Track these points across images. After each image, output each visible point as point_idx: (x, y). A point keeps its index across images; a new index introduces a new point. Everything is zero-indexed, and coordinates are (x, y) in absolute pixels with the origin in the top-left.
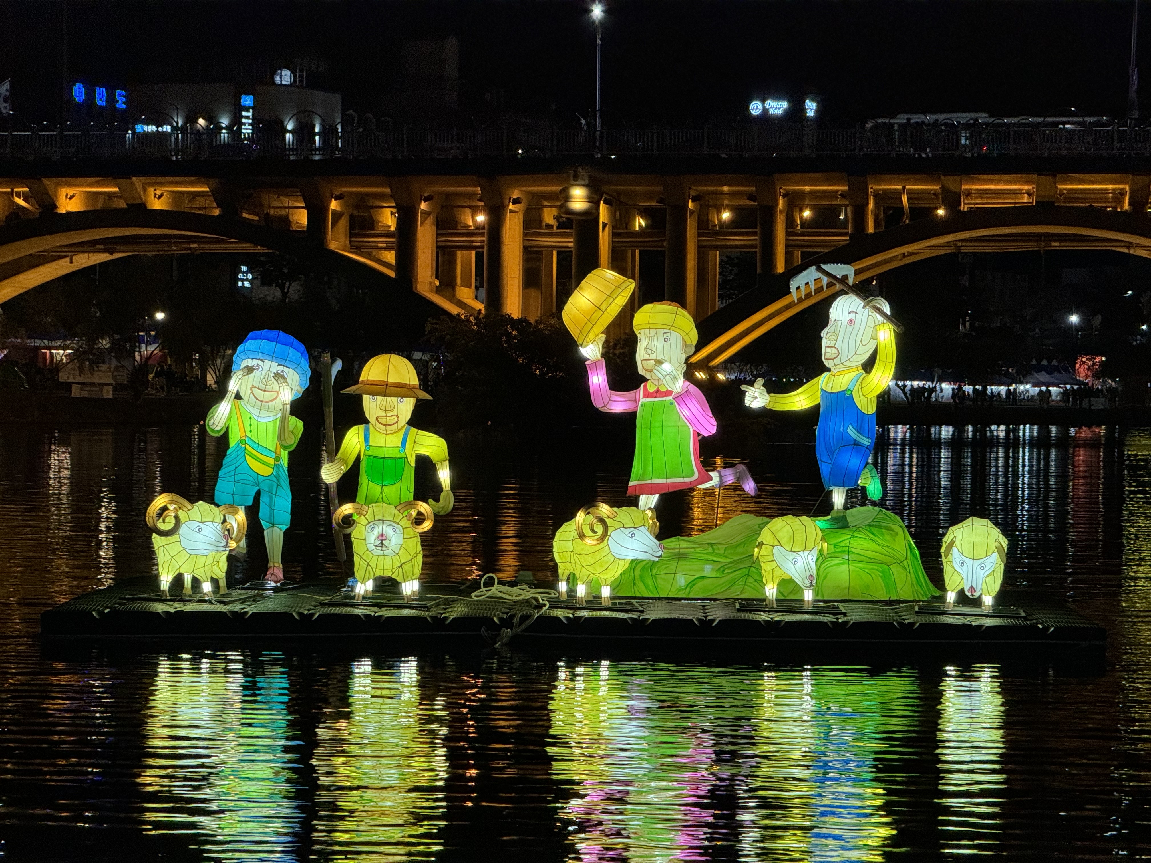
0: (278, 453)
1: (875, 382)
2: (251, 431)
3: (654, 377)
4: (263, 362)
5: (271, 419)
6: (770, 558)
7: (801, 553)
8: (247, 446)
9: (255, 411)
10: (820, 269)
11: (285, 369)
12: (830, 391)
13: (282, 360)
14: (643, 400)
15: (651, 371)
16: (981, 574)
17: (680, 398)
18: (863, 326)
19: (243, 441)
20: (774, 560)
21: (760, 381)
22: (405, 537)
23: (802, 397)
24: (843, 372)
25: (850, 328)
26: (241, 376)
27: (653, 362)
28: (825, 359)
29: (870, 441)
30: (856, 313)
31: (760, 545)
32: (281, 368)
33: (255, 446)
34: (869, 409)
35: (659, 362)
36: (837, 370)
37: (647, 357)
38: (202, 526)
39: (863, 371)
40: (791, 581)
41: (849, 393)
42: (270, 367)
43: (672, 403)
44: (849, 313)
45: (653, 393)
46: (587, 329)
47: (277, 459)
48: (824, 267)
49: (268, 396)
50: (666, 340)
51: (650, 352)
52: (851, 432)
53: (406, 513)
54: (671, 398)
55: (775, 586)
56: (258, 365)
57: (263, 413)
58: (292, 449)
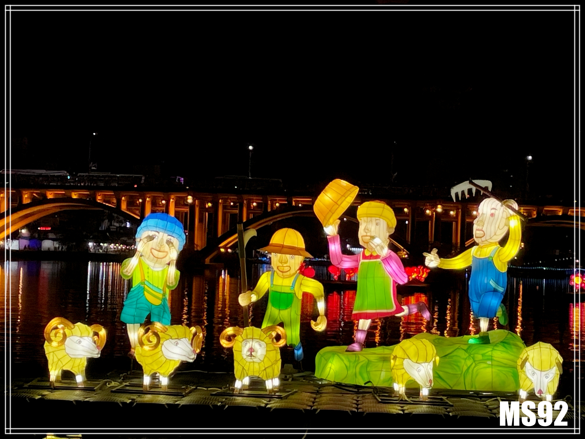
0: (164, 290)
1: (507, 253)
2: (148, 277)
3: (369, 246)
4: (159, 233)
5: (161, 269)
6: (401, 367)
7: (423, 364)
8: (146, 287)
9: (152, 264)
10: (471, 183)
11: (172, 238)
12: (478, 257)
13: (171, 233)
14: (362, 261)
15: (367, 243)
16: (546, 381)
17: (386, 260)
18: (500, 217)
19: (143, 282)
20: (403, 368)
21: (435, 251)
22: (268, 349)
23: (461, 260)
24: (487, 246)
25: (492, 218)
26: (146, 241)
27: (369, 238)
28: (476, 237)
29: (503, 289)
30: (495, 209)
31: (395, 358)
32: (170, 237)
33: (151, 287)
34: (503, 269)
35: (373, 238)
36: (483, 245)
37: (365, 234)
38: (81, 340)
39: (499, 246)
40: (415, 382)
41: (491, 259)
42: (162, 236)
43: (380, 263)
44: (492, 209)
45: (368, 257)
46: (328, 216)
47: (164, 295)
48: (473, 181)
49: (161, 255)
50: (377, 224)
51: (367, 231)
52: (492, 283)
53: (269, 333)
54: (379, 260)
55: (404, 386)
56: (155, 235)
57: (157, 265)
58: (173, 289)
